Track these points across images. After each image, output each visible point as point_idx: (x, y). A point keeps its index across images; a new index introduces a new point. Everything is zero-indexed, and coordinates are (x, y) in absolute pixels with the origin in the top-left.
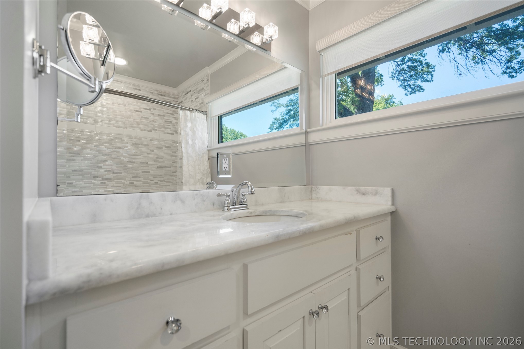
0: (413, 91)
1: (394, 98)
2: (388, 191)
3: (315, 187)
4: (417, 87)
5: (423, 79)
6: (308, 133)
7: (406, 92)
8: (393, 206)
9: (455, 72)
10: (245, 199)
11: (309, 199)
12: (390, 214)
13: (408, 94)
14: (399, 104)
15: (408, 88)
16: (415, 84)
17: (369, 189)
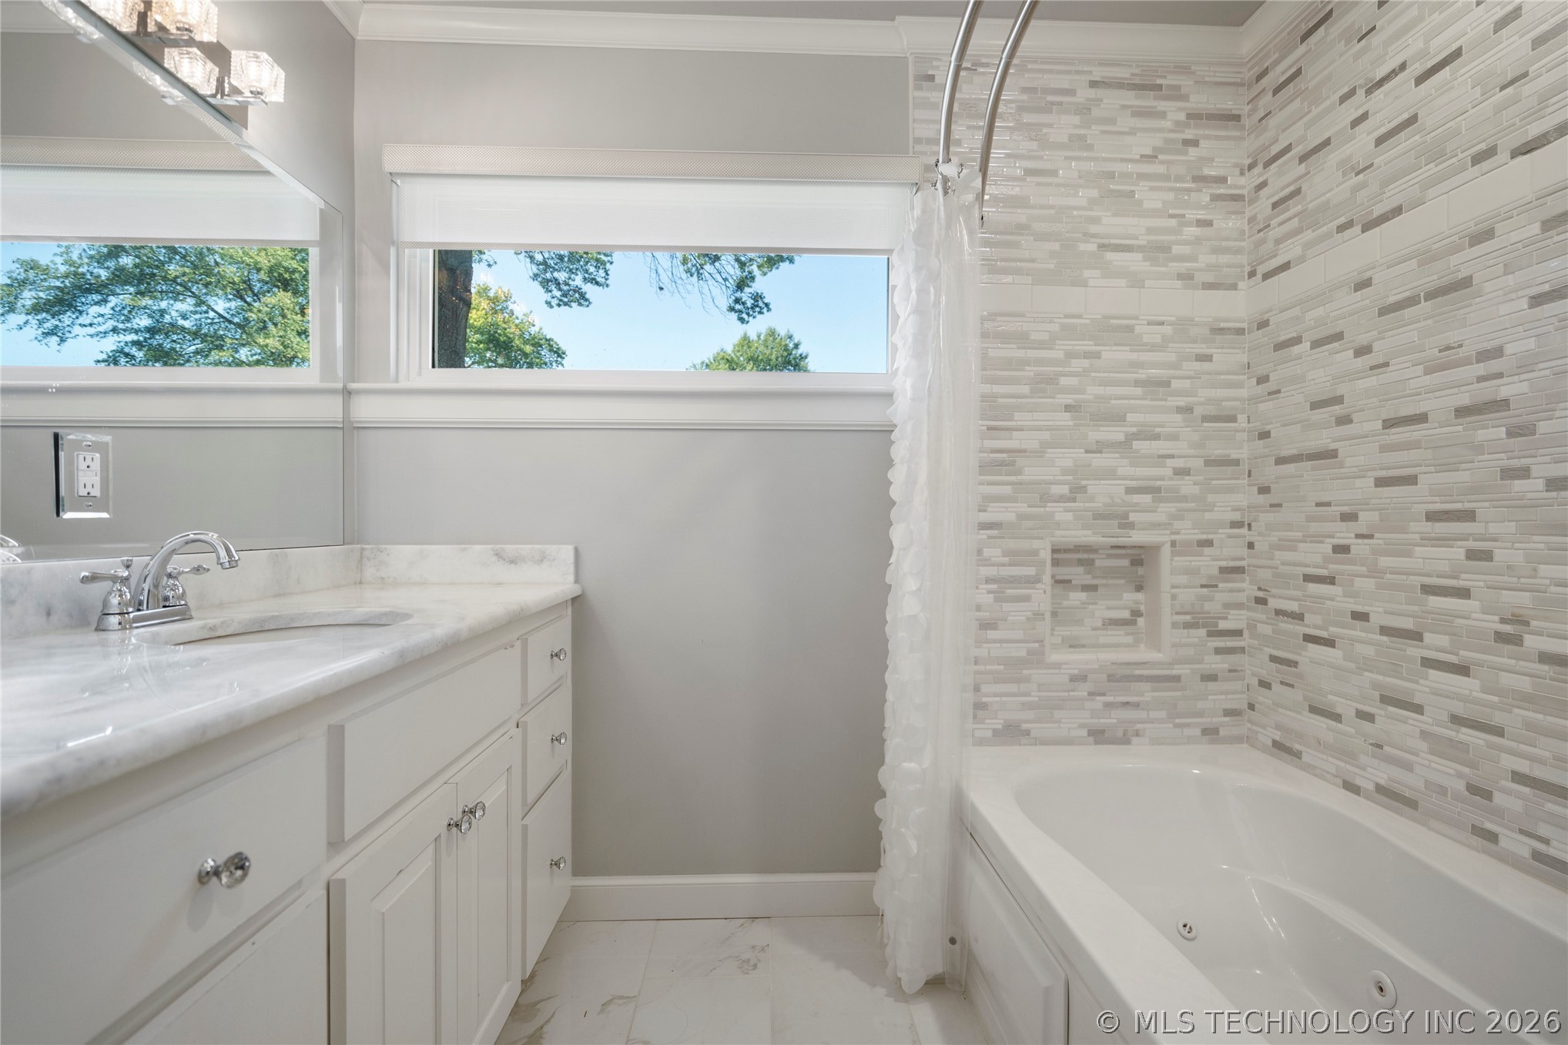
0: (566, 300)
1: (512, 300)
2: (567, 552)
3: (372, 549)
4: (575, 291)
5: (587, 275)
6: (350, 393)
7: (549, 299)
8: (577, 585)
9: (651, 280)
10: (181, 589)
11: (355, 583)
12: (570, 603)
13: (553, 304)
14: (524, 321)
15: (553, 287)
16: (571, 282)
17: (525, 549)
